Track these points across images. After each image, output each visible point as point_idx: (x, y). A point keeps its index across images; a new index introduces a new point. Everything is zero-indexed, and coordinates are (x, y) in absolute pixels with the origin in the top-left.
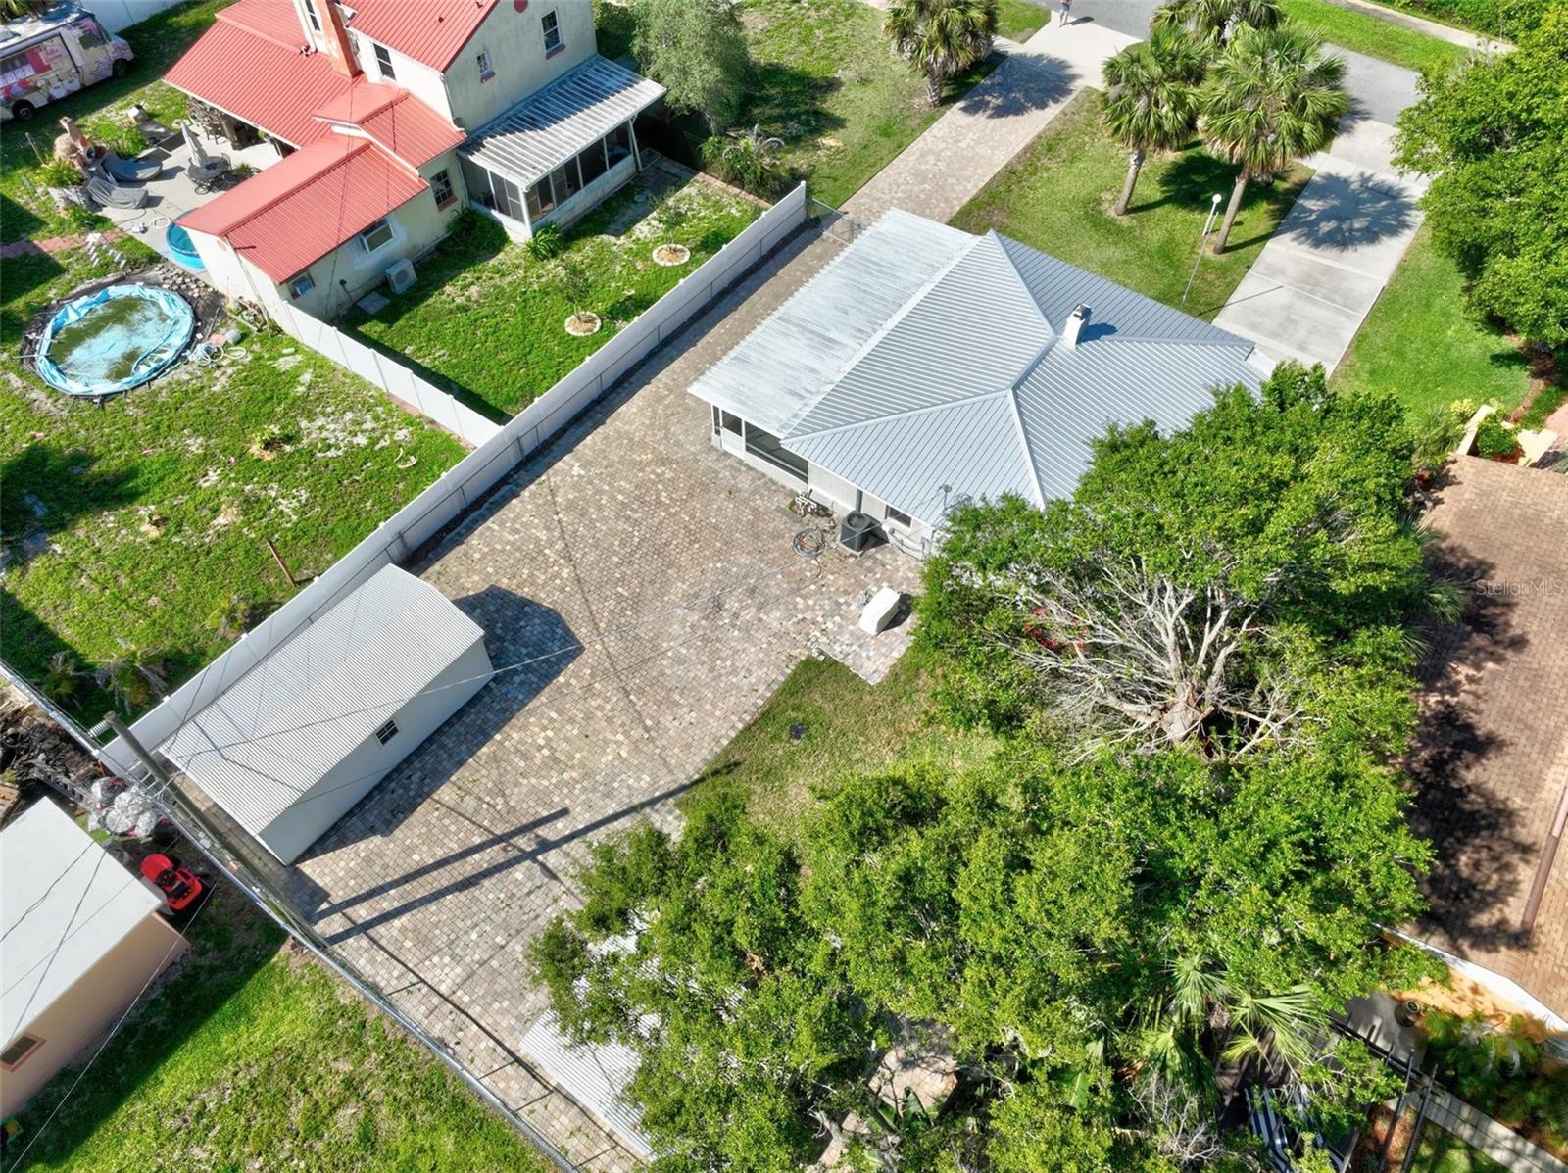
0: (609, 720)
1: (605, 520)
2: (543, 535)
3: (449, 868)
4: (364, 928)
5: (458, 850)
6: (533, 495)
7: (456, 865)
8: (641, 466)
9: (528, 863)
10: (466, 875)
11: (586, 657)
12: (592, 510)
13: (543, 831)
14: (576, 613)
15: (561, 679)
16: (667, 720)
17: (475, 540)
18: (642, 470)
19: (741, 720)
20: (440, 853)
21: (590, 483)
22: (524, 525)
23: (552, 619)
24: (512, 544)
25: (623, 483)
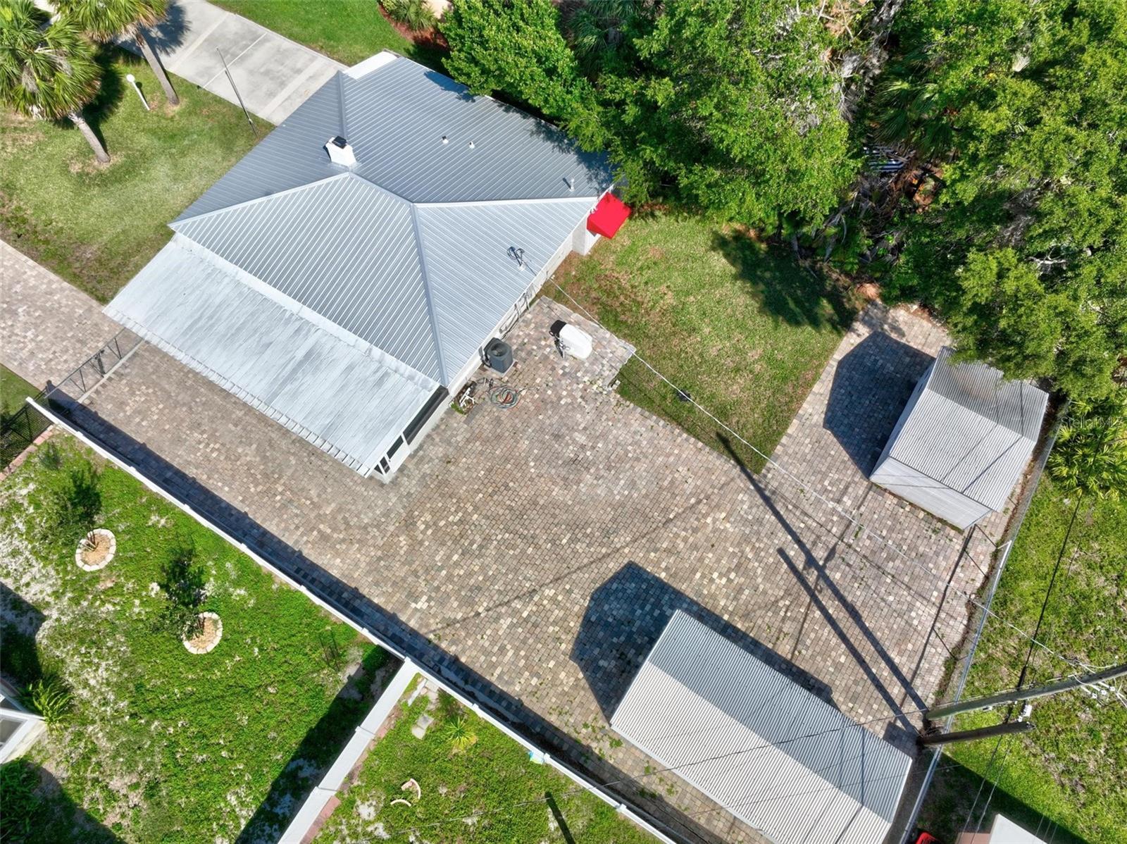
0: (695, 530)
1: (483, 568)
2: (505, 623)
3: (845, 631)
4: (906, 684)
5: (829, 628)
6: (453, 642)
7: (841, 626)
8: (415, 544)
9: (827, 572)
10: (847, 615)
11: (639, 558)
12: (472, 581)
13: (800, 564)
14: (593, 575)
15: (663, 575)
16: (688, 488)
17: (515, 689)
18: (421, 543)
19: (680, 435)
20: (835, 640)
21: (438, 588)
22: (493, 643)
23: (602, 595)
24: (517, 650)
25: (437, 558)
